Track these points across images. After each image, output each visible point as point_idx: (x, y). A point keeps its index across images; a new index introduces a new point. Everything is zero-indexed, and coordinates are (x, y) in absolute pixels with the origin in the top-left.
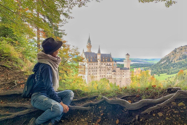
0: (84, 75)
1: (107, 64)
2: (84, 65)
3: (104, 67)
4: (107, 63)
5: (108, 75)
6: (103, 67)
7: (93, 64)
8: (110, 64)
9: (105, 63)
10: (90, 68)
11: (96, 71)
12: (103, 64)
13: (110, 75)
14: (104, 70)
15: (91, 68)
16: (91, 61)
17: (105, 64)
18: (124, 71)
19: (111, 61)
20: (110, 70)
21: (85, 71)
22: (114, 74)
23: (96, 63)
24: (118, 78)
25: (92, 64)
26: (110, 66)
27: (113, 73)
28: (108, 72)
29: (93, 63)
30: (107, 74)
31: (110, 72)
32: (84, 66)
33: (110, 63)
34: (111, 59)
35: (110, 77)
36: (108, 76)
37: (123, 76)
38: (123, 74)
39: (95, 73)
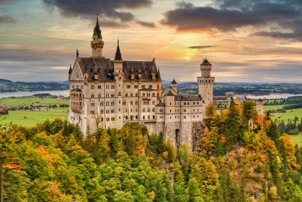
0: (79, 115)
1: (143, 86)
2: (80, 90)
3: (134, 95)
4: (143, 84)
5: (146, 114)
6: (132, 95)
7: (102, 87)
8: (151, 86)
9: (136, 84)
10: (93, 96)
11: (113, 104)
12: (132, 86)
13: (151, 114)
14: (134, 103)
15: (96, 96)
16: (97, 80)
17: (136, 87)
18: (185, 104)
19: (154, 78)
20: (151, 102)
21: (82, 105)
22: (161, 110)
23: (110, 84)
24: (170, 120)
25: (99, 87)
26: (151, 93)
27: (159, 108)
28: (146, 107)
29: (102, 84)
30: (144, 111)
31: (152, 106)
32: (78, 93)
33: (151, 84)
34: (154, 75)
35: (151, 118)
36: (146, 118)
37: (185, 117)
38: (185, 111)
39: (107, 108)
